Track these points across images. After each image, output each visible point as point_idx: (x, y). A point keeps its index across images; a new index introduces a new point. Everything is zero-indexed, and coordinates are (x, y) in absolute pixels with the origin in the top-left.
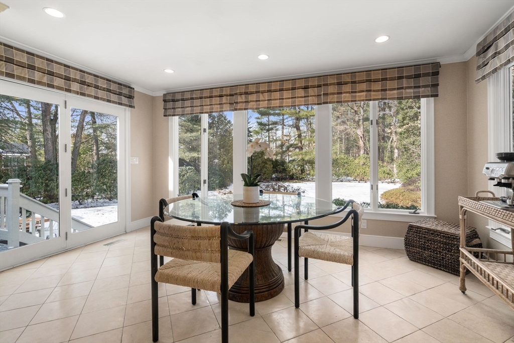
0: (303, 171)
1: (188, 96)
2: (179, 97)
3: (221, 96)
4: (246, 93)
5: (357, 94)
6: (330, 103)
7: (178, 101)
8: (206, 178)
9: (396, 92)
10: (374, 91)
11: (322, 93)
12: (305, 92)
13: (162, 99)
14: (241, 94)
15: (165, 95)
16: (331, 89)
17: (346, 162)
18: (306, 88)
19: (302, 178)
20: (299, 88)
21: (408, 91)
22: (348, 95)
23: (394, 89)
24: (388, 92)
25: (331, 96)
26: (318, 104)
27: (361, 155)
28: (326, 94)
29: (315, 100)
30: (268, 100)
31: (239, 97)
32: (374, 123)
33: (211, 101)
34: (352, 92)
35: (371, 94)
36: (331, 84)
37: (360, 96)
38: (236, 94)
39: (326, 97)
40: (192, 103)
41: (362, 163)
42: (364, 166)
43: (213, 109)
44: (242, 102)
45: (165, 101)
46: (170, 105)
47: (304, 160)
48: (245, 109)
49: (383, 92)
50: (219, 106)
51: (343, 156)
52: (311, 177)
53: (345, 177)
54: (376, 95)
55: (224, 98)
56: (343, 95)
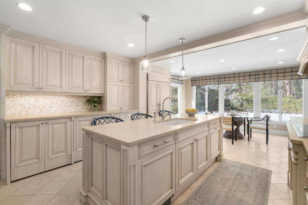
0: (242, 105)
1: (201, 79)
2: (197, 79)
3: (214, 79)
4: (225, 78)
5: (272, 78)
6: (260, 81)
7: (197, 80)
8: (207, 108)
9: (290, 77)
10: (280, 77)
11: (257, 77)
12: (249, 77)
13: (191, 80)
14: (222, 78)
15: (192, 79)
16: (260, 76)
17: (275, 101)
18: (250, 76)
19: (241, 110)
20: (247, 76)
21: (295, 76)
22: (268, 78)
23: (289, 76)
24: (286, 77)
25: (261, 79)
26: (255, 82)
27: (287, 96)
28: (258, 78)
29: (254, 80)
30: (234, 80)
31: (222, 79)
32: (280, 88)
33: (210, 81)
34: (270, 77)
35: (278, 78)
36: (260, 74)
37: (274, 79)
38: (221, 78)
39: (258, 79)
40: (203, 81)
41: (288, 101)
42: (289, 103)
43: (211, 83)
44: (223, 81)
45: (192, 81)
46: (194, 82)
47: (243, 99)
48: (224, 83)
49: (284, 77)
50: (213, 82)
51: (272, 96)
52: (248, 110)
53: (274, 110)
54: (281, 78)
55: (215, 80)
56: (266, 78)
